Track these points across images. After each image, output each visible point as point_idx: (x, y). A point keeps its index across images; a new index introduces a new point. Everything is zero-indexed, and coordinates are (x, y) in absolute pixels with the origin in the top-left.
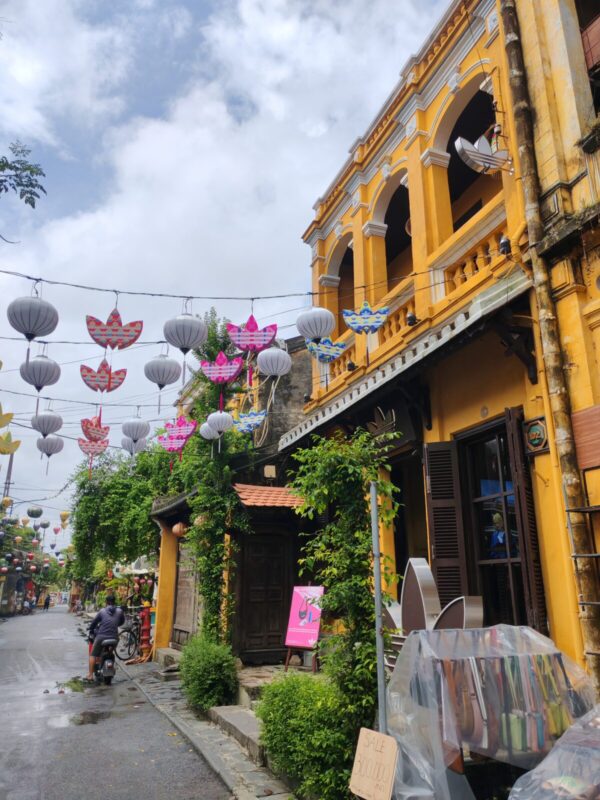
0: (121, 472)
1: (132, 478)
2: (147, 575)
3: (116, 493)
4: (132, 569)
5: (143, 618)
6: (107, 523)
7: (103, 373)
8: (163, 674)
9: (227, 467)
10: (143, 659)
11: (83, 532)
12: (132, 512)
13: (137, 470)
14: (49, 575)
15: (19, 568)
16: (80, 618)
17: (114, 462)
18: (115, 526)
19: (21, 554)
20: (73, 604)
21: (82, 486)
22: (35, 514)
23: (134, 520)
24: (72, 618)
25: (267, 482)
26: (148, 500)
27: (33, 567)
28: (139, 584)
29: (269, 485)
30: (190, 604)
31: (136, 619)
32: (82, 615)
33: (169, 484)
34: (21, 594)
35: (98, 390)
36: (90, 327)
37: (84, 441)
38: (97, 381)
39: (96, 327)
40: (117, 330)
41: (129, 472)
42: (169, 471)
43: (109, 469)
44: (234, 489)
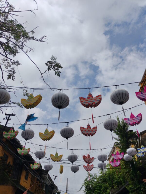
0: (97, 181)
1: (101, 183)
3: (97, 189)
7: (89, 129)
9: (138, 171)
13: (102, 180)
17: (95, 178)
21: (86, 187)
26: (108, 191)
33: (114, 184)
35: (88, 136)
36: (81, 101)
37: (85, 166)
38: (87, 132)
39: (83, 100)
40: (92, 100)
41: (100, 181)
42: (113, 180)
43: (94, 180)
44: (143, 181)
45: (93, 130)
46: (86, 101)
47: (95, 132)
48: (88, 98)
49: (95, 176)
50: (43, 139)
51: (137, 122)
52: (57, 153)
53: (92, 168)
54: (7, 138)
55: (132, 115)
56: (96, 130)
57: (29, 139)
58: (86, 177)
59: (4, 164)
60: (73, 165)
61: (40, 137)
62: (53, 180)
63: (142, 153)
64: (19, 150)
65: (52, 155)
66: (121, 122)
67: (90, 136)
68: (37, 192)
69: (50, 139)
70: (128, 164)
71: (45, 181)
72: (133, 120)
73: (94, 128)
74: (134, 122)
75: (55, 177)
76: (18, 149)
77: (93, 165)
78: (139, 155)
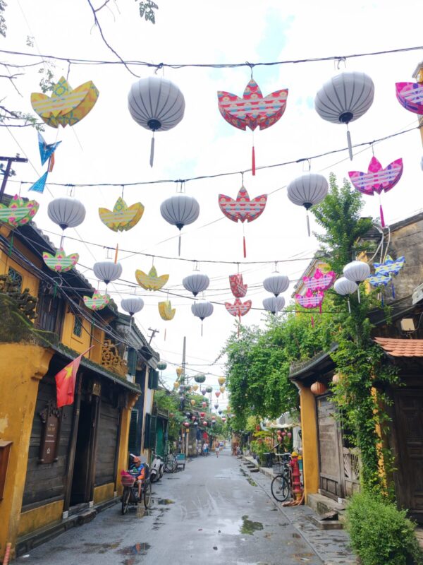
0: (261, 344)
1: (270, 347)
2: (287, 429)
3: (259, 361)
4: (277, 424)
5: (292, 466)
6: (255, 385)
7: (243, 201)
8: (321, 522)
9: (367, 319)
10: (297, 502)
11: (237, 393)
12: (274, 376)
13: (273, 341)
14: (217, 429)
15: (196, 423)
16: (240, 460)
17: (255, 337)
18: (261, 388)
19: (197, 413)
20: (235, 450)
21: (232, 356)
22: (200, 380)
23: (276, 383)
24: (234, 460)
25: (405, 335)
26: (285, 365)
27: (205, 422)
28: (282, 436)
29: (408, 338)
30: (334, 455)
31: (286, 466)
32: (241, 458)
33: (301, 351)
34: (200, 441)
35: (239, 220)
36: (223, 103)
37: (230, 305)
38: (238, 209)
39: (230, 103)
40: (257, 103)
41: (267, 343)
42: (300, 340)
43: (251, 342)
44: (375, 342)
45: (254, 205)
46: (238, 105)
47: (259, 211)
48: (246, 96)
49: (255, 331)
50: (111, 226)
51: (385, 183)
52: (155, 270)
53: (248, 310)
54: (6, 221)
55: (374, 161)
56: (264, 205)
57: (71, 227)
58: (233, 334)
59: (12, 294)
60: (197, 302)
61: (103, 220)
62: (148, 339)
63: (385, 275)
64: (46, 257)
65: (139, 274)
66: (341, 189)
67: (246, 220)
68: (108, 363)
69: (131, 227)
70: (343, 303)
71: (127, 341)
72: (376, 178)
73: (258, 199)
74: (376, 183)
75: (152, 332)
76: (45, 254)
77: (250, 302)
78: (376, 280)
